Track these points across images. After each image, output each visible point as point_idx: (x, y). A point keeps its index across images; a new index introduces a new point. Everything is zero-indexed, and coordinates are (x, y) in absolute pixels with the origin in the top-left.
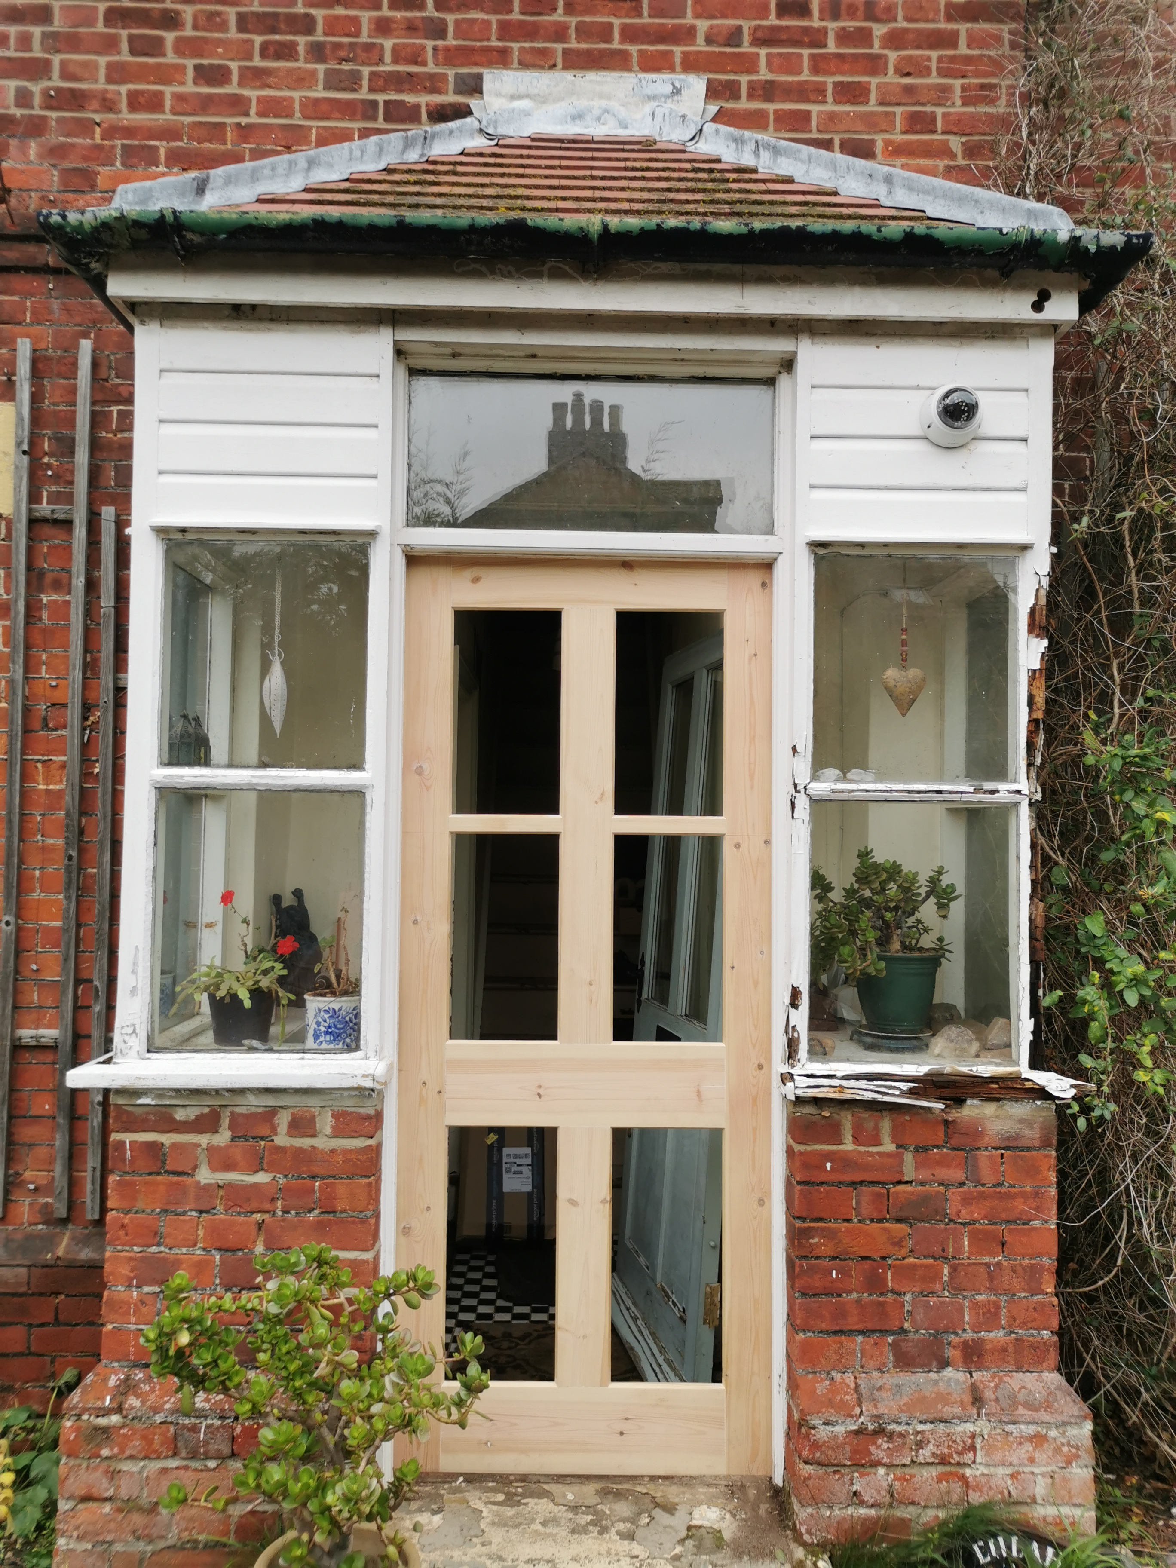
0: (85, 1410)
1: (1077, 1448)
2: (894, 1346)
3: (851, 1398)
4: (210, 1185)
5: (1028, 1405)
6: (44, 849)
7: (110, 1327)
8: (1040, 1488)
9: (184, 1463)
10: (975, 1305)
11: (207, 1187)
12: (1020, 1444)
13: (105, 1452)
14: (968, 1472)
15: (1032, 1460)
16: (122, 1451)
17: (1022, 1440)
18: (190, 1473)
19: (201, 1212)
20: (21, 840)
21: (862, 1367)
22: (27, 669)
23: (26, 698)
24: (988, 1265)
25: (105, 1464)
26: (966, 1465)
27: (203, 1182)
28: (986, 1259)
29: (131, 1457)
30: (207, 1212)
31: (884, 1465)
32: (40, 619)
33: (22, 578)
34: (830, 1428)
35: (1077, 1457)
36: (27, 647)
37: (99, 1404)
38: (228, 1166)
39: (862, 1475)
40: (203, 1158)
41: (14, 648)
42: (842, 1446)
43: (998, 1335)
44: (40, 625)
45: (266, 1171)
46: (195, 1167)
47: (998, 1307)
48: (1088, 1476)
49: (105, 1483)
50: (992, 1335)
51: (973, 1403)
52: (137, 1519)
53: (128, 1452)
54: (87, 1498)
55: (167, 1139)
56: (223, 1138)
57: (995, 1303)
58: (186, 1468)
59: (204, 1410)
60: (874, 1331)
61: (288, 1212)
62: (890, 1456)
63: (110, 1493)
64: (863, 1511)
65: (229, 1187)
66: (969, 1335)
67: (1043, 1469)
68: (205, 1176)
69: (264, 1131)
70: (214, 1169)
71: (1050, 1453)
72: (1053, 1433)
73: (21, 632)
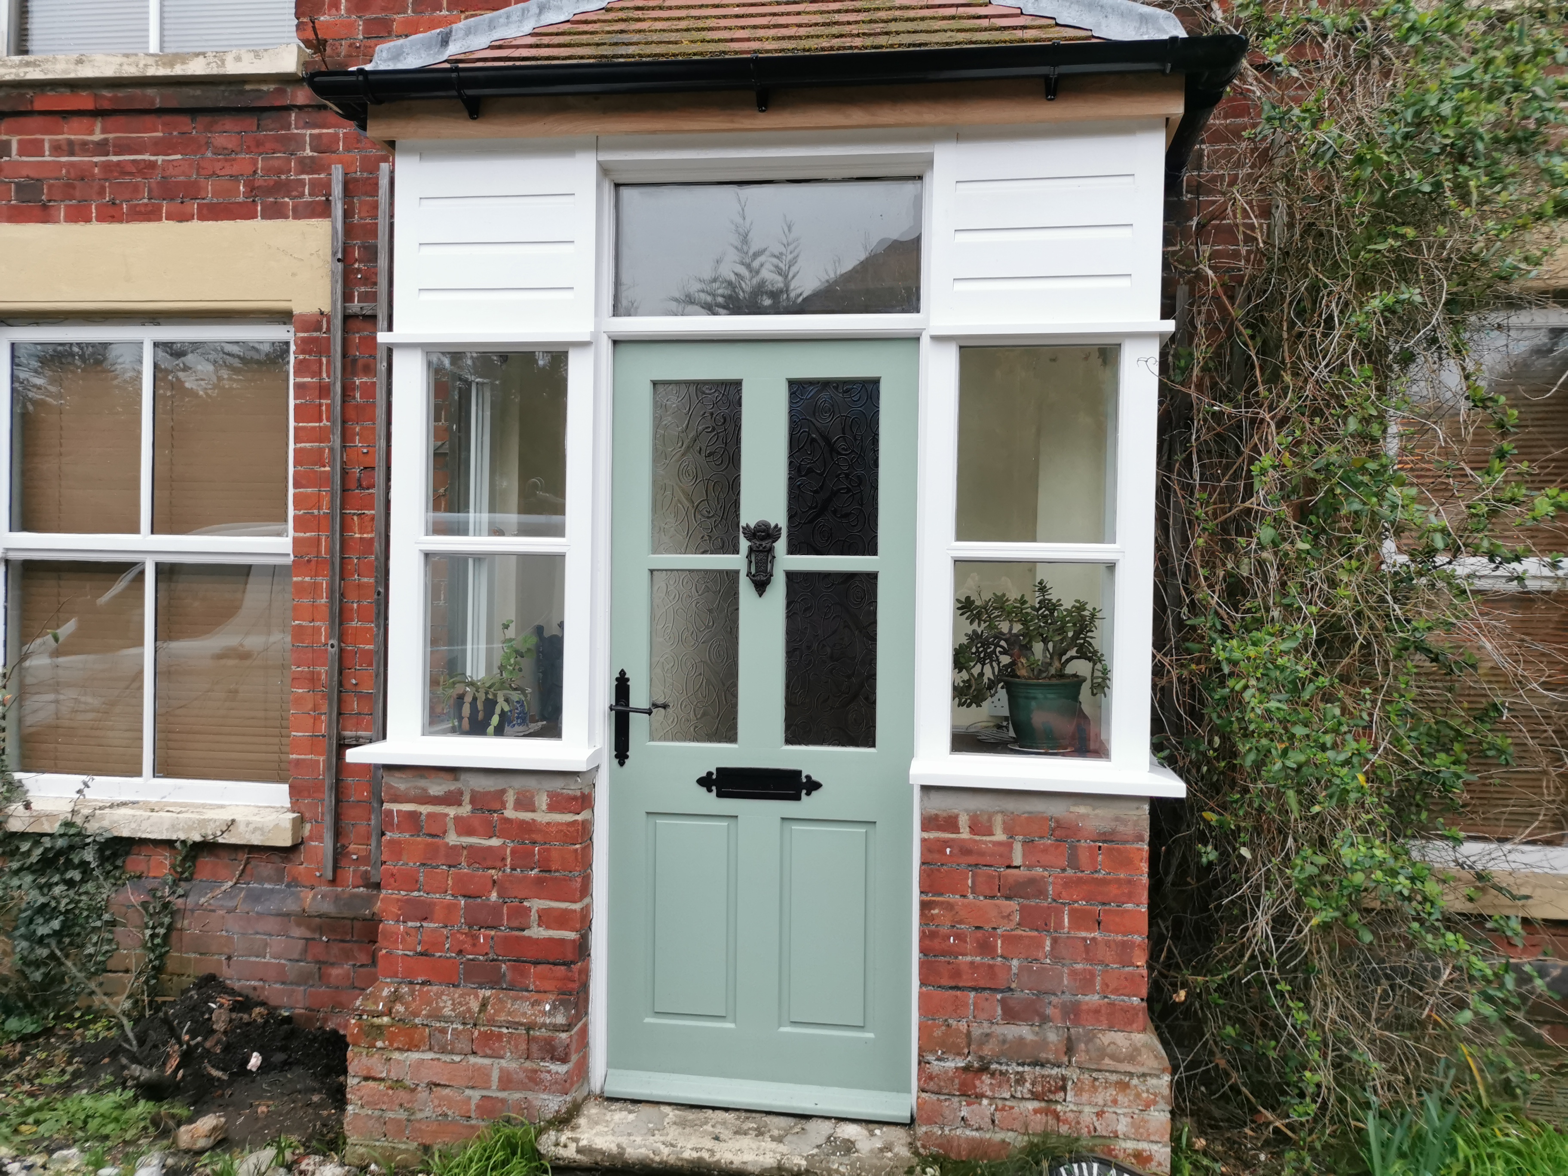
0: (364, 1011)
1: (1155, 1095)
2: (1003, 1002)
3: (962, 1041)
4: (456, 846)
5: (1113, 1057)
6: (360, 586)
7: (384, 951)
8: (1122, 1127)
9: (438, 1056)
10: (1073, 973)
11: (455, 847)
12: (1106, 1088)
13: (379, 1044)
14: (1059, 1108)
15: (1115, 1102)
16: (391, 1044)
17: (1107, 1084)
18: (440, 1063)
19: (450, 866)
20: (342, 578)
21: (974, 1017)
22: (344, 438)
23: (343, 463)
24: (1085, 939)
25: (381, 1052)
26: (1057, 1102)
27: (451, 843)
28: (1084, 934)
29: (398, 1049)
30: (454, 867)
31: (987, 1097)
32: (354, 398)
33: (339, 365)
34: (942, 1064)
35: (1155, 1103)
36: (344, 422)
37: (373, 1008)
38: (470, 832)
39: (968, 1104)
40: (451, 826)
41: (334, 423)
42: (952, 1080)
43: (1094, 999)
44: (353, 402)
45: (498, 837)
46: (445, 832)
47: (1093, 975)
48: (1164, 1119)
49: (380, 1067)
50: (1087, 998)
51: (1066, 1053)
52: (403, 1095)
53: (395, 1045)
54: (366, 1079)
55: (425, 809)
56: (465, 810)
57: (1090, 971)
58: (439, 1059)
59: (450, 1016)
60: (984, 989)
61: (515, 870)
62: (992, 1090)
63: (384, 1075)
64: (969, 1133)
65: (470, 848)
66: (1067, 997)
67: (1126, 1110)
68: (453, 839)
69: (497, 806)
70: (459, 833)
71: (1131, 1098)
72: (1135, 1081)
73: (339, 408)
